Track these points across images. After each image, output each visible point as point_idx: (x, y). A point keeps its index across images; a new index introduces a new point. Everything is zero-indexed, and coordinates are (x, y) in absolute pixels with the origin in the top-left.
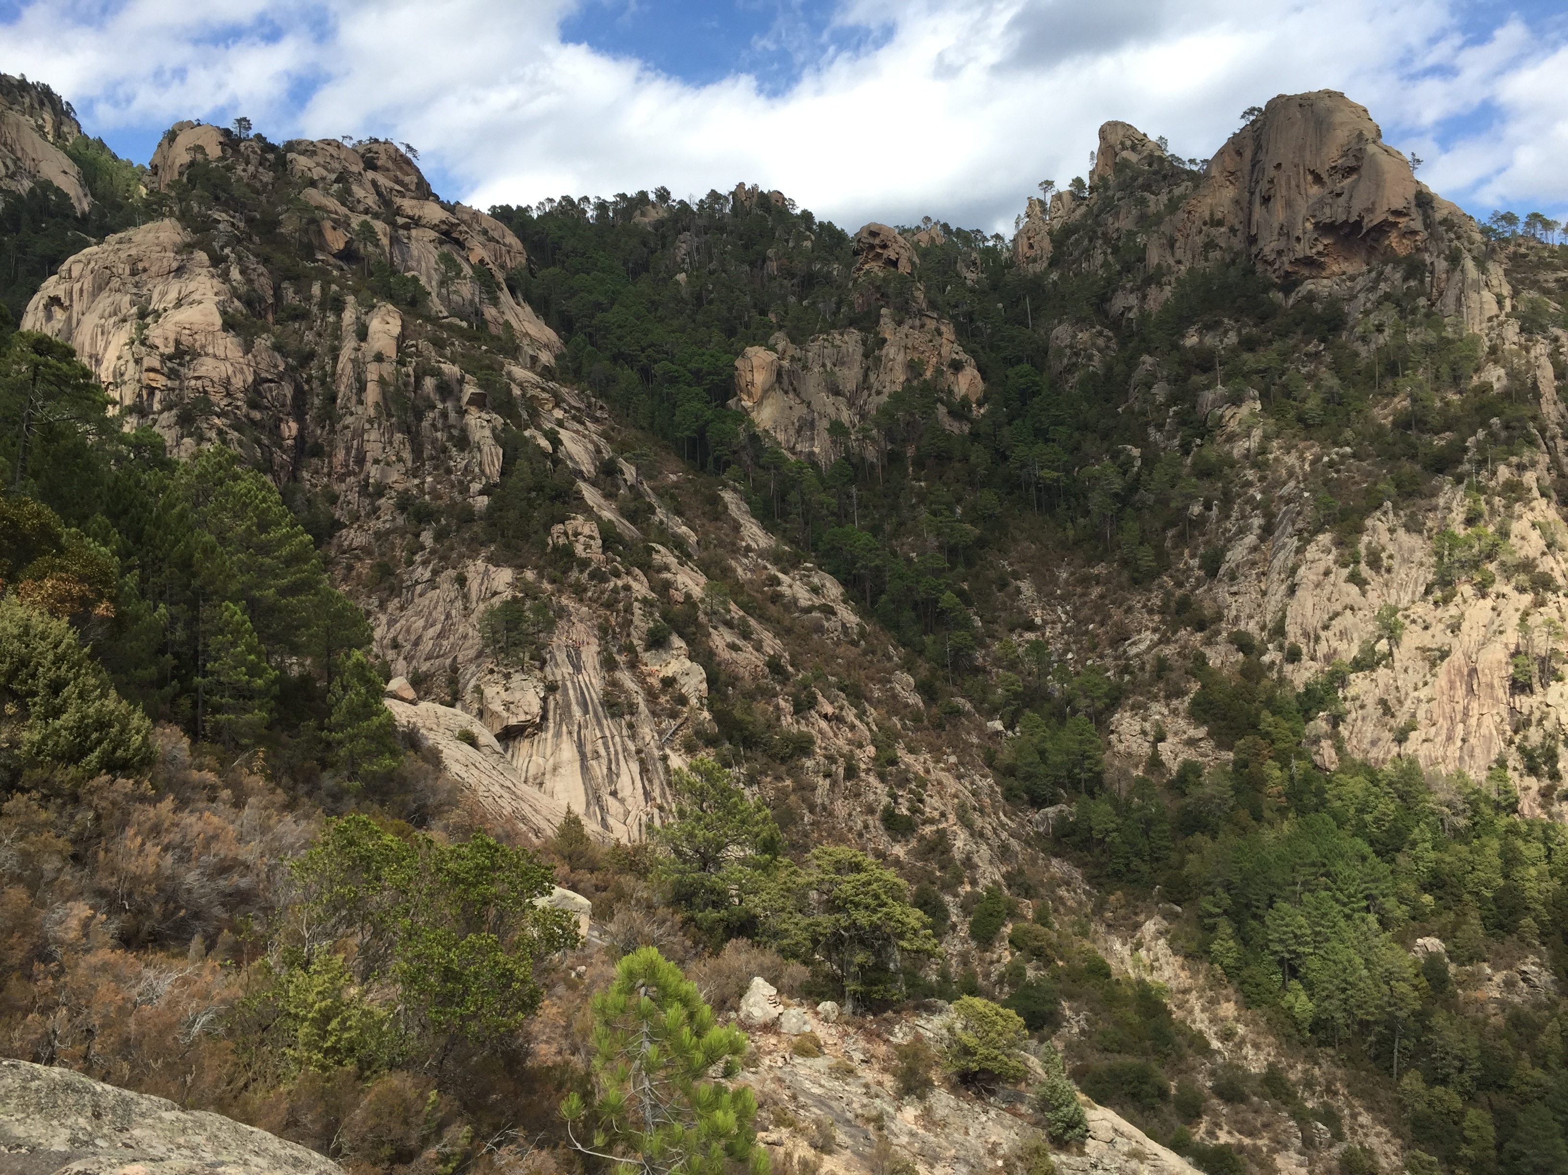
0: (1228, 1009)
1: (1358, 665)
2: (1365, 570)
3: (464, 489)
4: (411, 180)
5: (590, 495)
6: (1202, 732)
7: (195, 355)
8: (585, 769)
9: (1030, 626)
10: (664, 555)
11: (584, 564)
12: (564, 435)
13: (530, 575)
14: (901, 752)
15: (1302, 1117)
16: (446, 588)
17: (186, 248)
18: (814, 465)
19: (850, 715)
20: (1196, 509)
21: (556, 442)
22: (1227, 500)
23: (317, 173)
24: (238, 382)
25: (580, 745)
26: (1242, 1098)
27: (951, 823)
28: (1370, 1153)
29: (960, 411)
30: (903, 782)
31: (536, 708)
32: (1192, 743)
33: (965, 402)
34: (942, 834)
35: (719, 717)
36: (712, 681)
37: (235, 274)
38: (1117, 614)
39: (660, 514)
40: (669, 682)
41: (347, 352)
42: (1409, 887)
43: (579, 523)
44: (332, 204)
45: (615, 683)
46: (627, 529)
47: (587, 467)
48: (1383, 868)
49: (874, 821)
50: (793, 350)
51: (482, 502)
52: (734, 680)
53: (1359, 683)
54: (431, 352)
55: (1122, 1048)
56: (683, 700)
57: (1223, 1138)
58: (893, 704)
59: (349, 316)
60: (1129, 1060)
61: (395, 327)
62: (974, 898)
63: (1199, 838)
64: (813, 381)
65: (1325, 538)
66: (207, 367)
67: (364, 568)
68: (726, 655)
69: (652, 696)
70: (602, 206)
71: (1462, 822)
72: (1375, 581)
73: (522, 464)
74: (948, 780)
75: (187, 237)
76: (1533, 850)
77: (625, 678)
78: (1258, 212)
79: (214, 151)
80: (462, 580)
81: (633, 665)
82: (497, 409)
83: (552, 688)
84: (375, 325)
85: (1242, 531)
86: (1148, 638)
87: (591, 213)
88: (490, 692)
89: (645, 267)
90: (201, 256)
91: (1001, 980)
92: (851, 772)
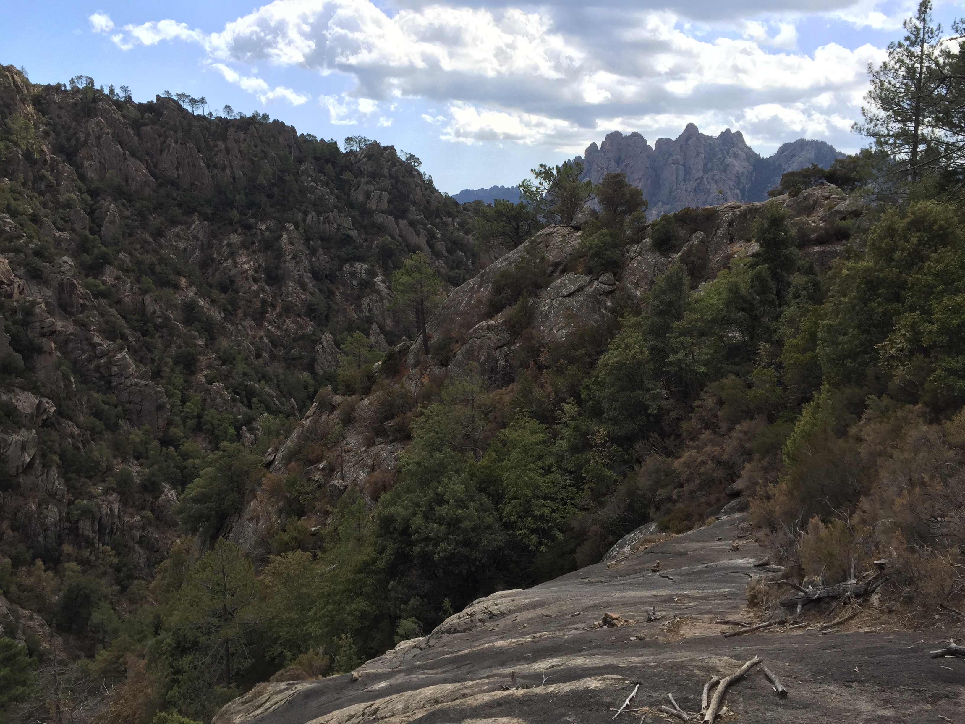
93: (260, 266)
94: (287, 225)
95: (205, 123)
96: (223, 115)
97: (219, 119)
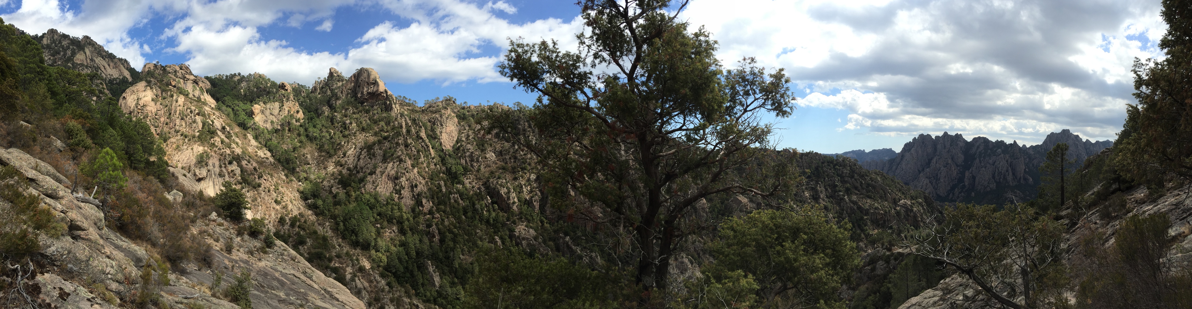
0: (340, 240)
1: (369, 174)
2: (372, 157)
3: (194, 131)
4: (188, 72)
5: (219, 133)
6: (340, 186)
7: (146, 106)
8: (214, 187)
9: (309, 164)
10: (233, 145)
11: (217, 147)
12: (215, 121)
13: (206, 148)
14: (280, 188)
15: (352, 260)
16: (190, 150)
17: (147, 86)
18: (267, 129)
19: (270, 179)
20: (343, 143)
21: (213, 122)
22: (348, 142)
23: (171, 71)
24: (153, 111)
25: (214, 182)
26: (341, 257)
27: (289, 202)
28: (364, 266)
29: (298, 120)
30: (279, 193)
31: (205, 174)
32: (338, 188)
33: (299, 119)
34: (286, 204)
35: (242, 179)
36: (241, 171)
37: (154, 91)
38: (326, 163)
39: (234, 137)
40: (232, 171)
41: (174, 105)
42: (375, 215)
43: (217, 138)
44: (173, 76)
45: (221, 170)
46: (226, 140)
47: (220, 128)
48: (371, 211)
49: (273, 201)
50: (264, 106)
51: (198, 134)
52: (246, 171)
53: (369, 178)
54: (190, 105)
55: (319, 248)
56: (235, 175)
57: (337, 265)
58: (279, 178)
59: (175, 98)
60: (319, 250)
61: (183, 100)
62: (292, 218)
63: (338, 207)
64: (268, 112)
65: (365, 150)
66: (149, 108)
67: (174, 146)
68: (245, 166)
69: (229, 173)
70: (227, 76)
71: (385, 203)
72: (373, 159)
73: (206, 127)
74: (289, 193)
75: (146, 84)
76: (396, 208)
77: (224, 169)
78: (357, 89)
79: (152, 68)
80: (192, 149)
81: (225, 167)
82: (202, 116)
83: (209, 171)
84: (179, 99)
85: (350, 149)
86: (332, 167)
87: (224, 78)
88: (196, 171)
89: (235, 88)
90: (149, 88)
91: (296, 234)
92: (269, 191)
94: (819, 182)
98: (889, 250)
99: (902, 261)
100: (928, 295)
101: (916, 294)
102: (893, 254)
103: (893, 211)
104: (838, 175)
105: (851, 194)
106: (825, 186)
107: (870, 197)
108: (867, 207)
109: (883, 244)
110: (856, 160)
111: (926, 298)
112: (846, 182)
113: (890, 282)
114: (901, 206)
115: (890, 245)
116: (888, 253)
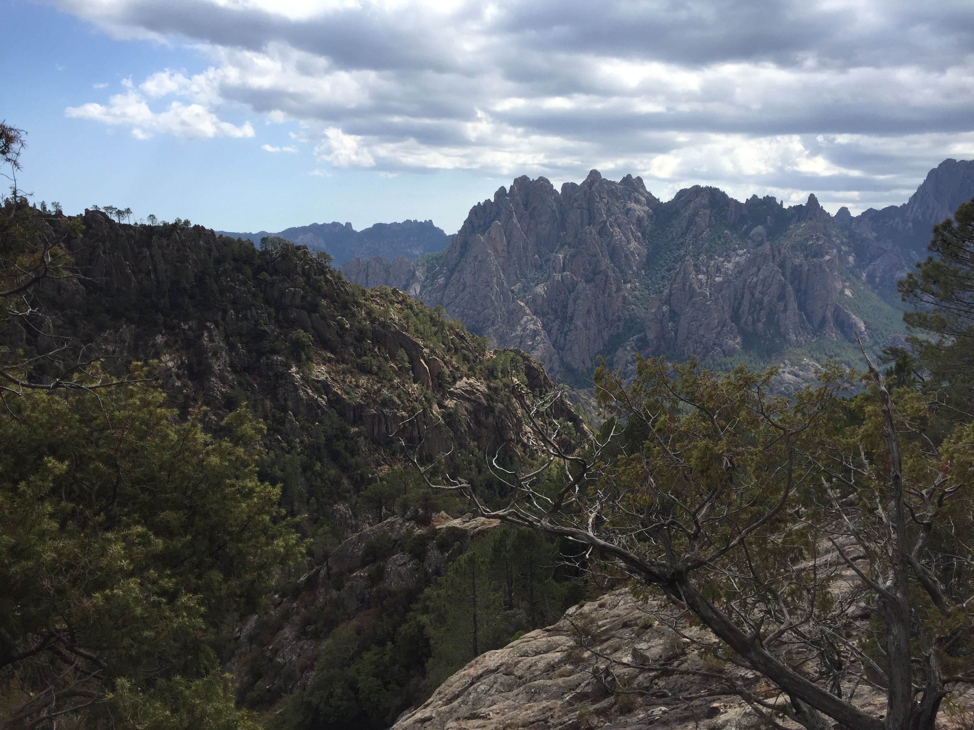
93: (182, 363)
94: (208, 324)
95: (131, 232)
96: (147, 223)
97: (143, 226)
98: (424, 521)
99: (461, 551)
100: (534, 644)
101: (499, 644)
102: (435, 532)
103: (436, 409)
104: (267, 301)
105: (309, 359)
106: (226, 338)
107: (365, 370)
108: (357, 398)
109: (405, 507)
110: (323, 255)
111: (526, 654)
112: (293, 324)
113: (426, 610)
114: (460, 397)
115: (426, 508)
116: (418, 531)
